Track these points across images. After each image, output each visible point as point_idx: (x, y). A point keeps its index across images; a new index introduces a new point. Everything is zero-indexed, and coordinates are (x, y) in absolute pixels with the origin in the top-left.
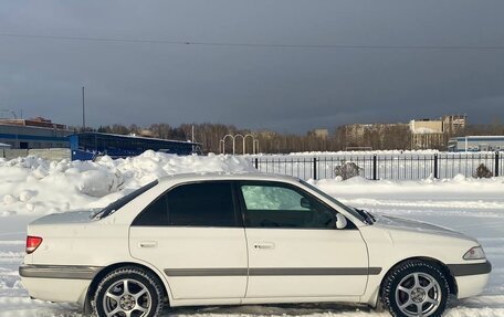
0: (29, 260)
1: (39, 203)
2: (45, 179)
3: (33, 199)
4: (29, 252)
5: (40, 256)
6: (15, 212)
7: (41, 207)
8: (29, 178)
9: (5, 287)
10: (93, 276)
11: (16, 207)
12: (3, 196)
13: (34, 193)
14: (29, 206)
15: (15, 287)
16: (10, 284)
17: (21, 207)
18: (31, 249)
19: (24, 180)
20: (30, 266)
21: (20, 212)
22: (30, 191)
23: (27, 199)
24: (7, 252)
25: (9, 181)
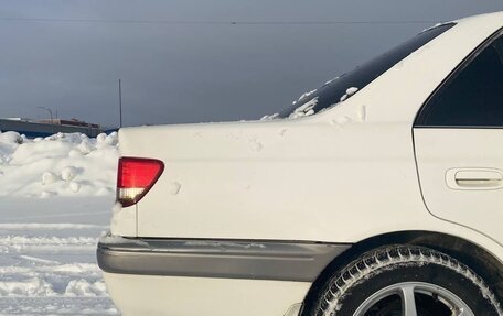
0: (125, 223)
1: (85, 183)
2: (92, 154)
3: (79, 178)
4: (126, 203)
5: (156, 214)
6: (56, 193)
7: (88, 187)
8: (72, 153)
9: (51, 294)
10: (315, 273)
11: (57, 187)
12: (42, 175)
13: (79, 171)
14: (73, 186)
15: (68, 294)
16: (59, 288)
17: (64, 187)
18: (132, 193)
19: (66, 156)
20: (131, 242)
21: (62, 192)
22: (74, 168)
23: (71, 178)
24: (49, 237)
25: (49, 157)
